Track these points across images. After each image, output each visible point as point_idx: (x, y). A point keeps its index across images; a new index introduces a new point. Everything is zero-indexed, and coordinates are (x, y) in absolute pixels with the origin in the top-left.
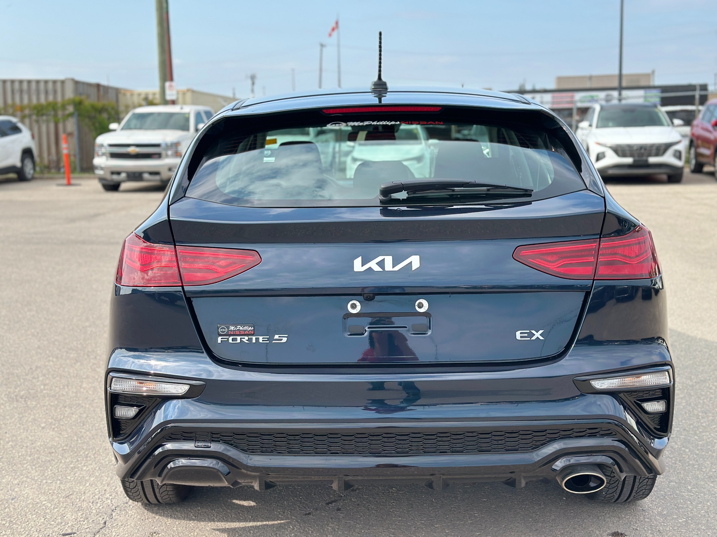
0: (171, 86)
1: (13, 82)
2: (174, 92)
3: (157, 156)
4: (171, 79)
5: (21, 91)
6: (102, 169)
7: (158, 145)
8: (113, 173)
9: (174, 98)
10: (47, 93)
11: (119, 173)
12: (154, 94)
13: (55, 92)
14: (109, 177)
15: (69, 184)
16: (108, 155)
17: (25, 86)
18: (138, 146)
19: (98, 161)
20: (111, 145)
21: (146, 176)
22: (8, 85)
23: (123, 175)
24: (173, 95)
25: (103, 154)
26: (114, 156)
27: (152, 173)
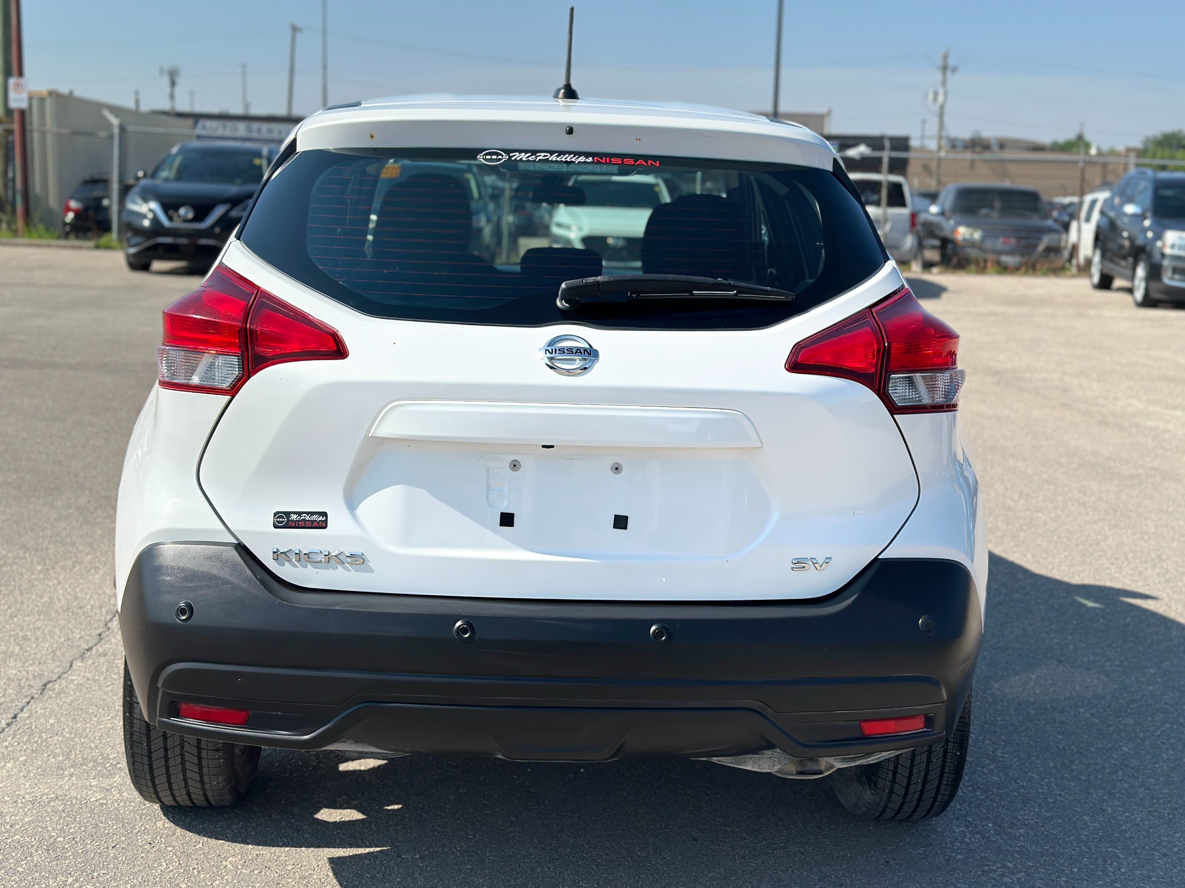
0: (18, 86)
2: (25, 96)
4: (21, 74)
9: (24, 105)
24: (21, 100)
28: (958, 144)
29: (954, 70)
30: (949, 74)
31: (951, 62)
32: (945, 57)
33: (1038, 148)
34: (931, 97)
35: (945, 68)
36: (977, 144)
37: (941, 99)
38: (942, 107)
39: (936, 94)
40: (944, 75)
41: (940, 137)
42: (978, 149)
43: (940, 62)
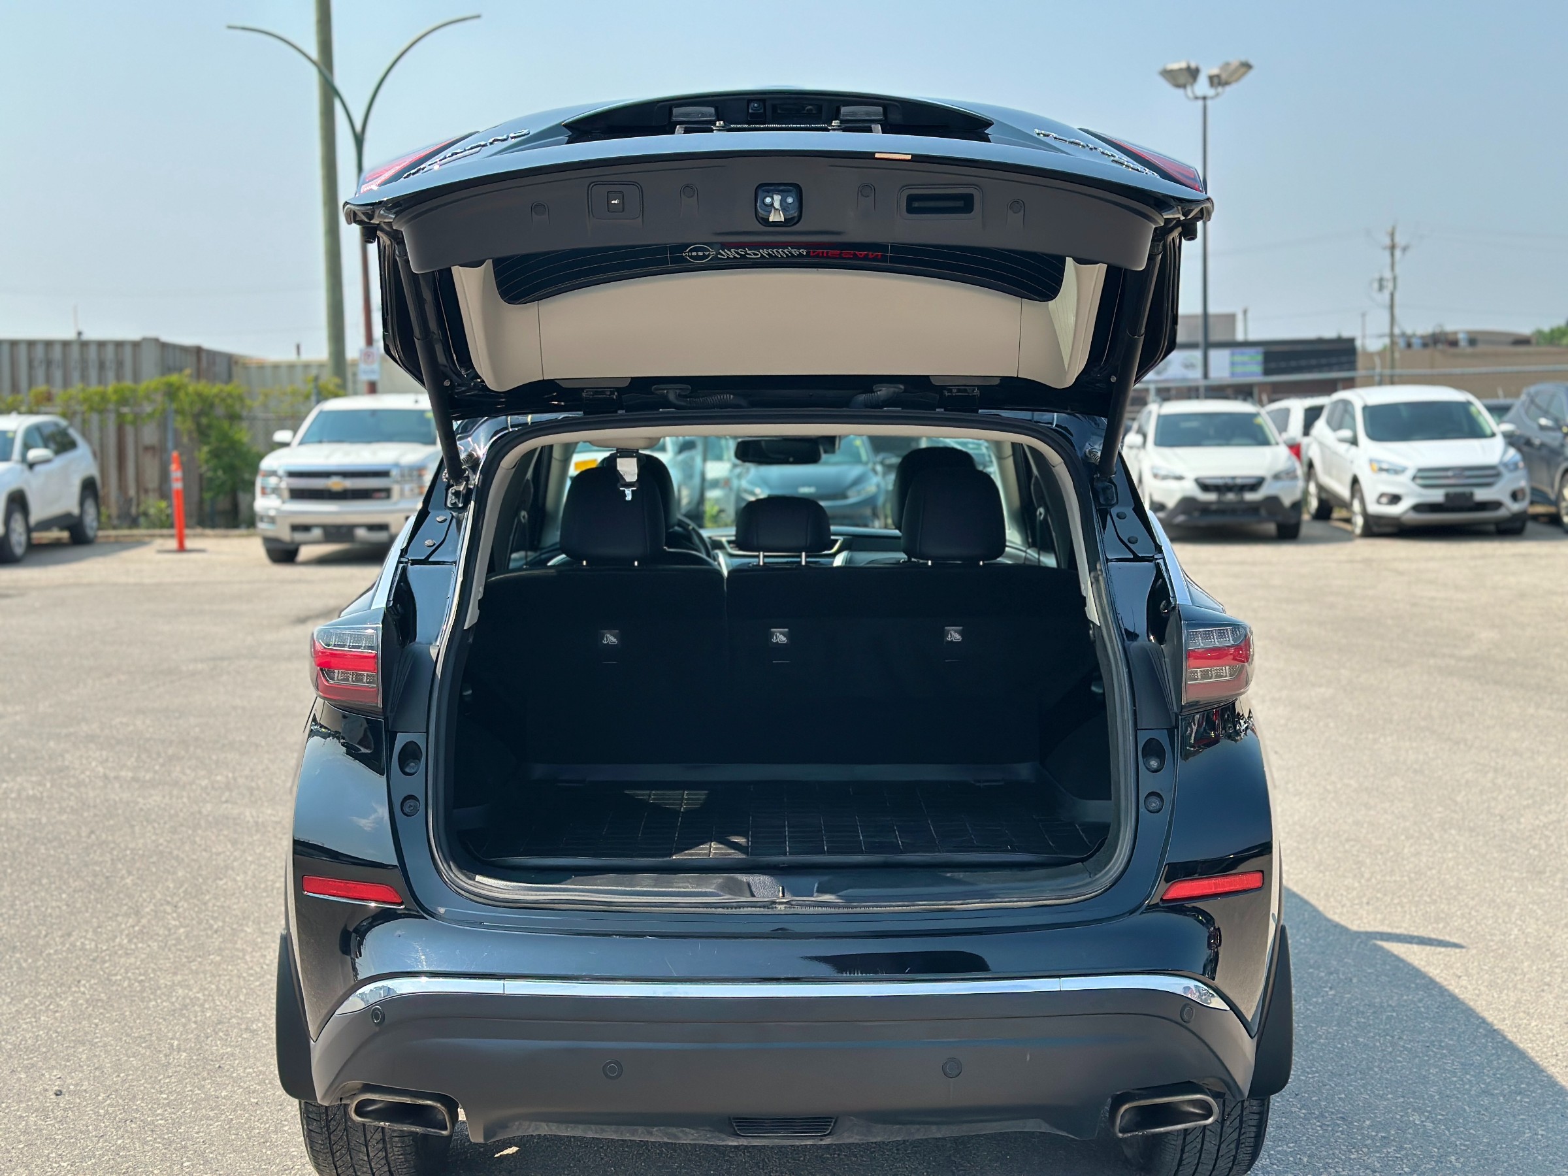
0: (368, 355)
1: (31, 344)
2: (376, 366)
3: (383, 494)
5: (49, 363)
6: (272, 520)
7: (383, 474)
8: (295, 528)
9: (374, 377)
10: (102, 366)
11: (306, 528)
13: (120, 364)
14: (285, 535)
15: (182, 549)
16: (286, 494)
17: (57, 353)
18: (346, 474)
19: (263, 504)
20: (292, 474)
21: (361, 533)
22: (23, 352)
23: (317, 533)
24: (373, 372)
25: (276, 491)
26: (298, 494)
27: (372, 527)
28: (1415, 341)
29: (1405, 249)
30: (1398, 253)
31: (1400, 240)
32: (1392, 235)
33: (1522, 341)
34: (1376, 285)
35: (1393, 248)
36: (1440, 341)
37: (1389, 285)
38: (1392, 295)
39: (1381, 280)
40: (1392, 255)
41: (1392, 335)
42: (1440, 347)
43: (1387, 242)
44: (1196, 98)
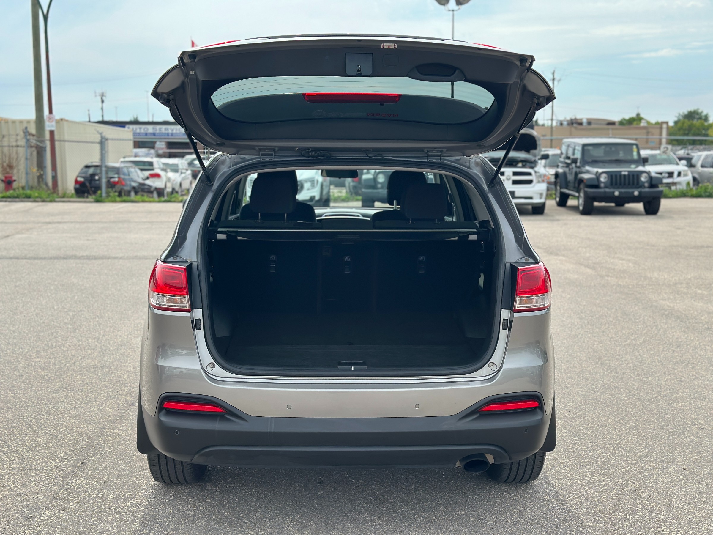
0: (50, 118)
2: (54, 123)
12: (28, 122)
24: (52, 126)
32: (553, 73)
33: (612, 123)
35: (554, 80)
41: (552, 120)
42: (575, 125)
44: (449, 10)
